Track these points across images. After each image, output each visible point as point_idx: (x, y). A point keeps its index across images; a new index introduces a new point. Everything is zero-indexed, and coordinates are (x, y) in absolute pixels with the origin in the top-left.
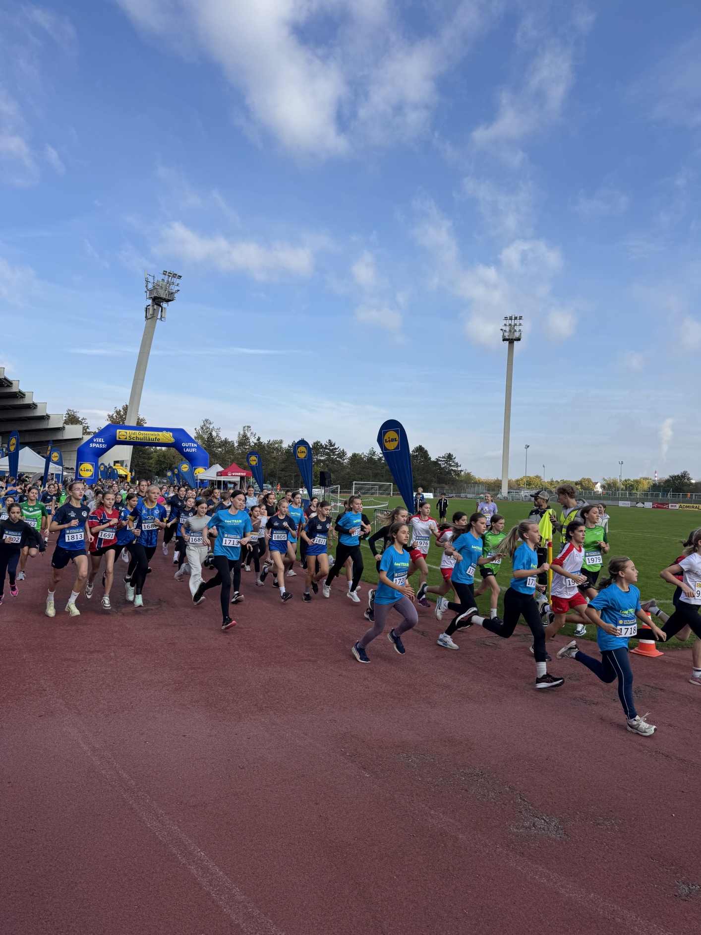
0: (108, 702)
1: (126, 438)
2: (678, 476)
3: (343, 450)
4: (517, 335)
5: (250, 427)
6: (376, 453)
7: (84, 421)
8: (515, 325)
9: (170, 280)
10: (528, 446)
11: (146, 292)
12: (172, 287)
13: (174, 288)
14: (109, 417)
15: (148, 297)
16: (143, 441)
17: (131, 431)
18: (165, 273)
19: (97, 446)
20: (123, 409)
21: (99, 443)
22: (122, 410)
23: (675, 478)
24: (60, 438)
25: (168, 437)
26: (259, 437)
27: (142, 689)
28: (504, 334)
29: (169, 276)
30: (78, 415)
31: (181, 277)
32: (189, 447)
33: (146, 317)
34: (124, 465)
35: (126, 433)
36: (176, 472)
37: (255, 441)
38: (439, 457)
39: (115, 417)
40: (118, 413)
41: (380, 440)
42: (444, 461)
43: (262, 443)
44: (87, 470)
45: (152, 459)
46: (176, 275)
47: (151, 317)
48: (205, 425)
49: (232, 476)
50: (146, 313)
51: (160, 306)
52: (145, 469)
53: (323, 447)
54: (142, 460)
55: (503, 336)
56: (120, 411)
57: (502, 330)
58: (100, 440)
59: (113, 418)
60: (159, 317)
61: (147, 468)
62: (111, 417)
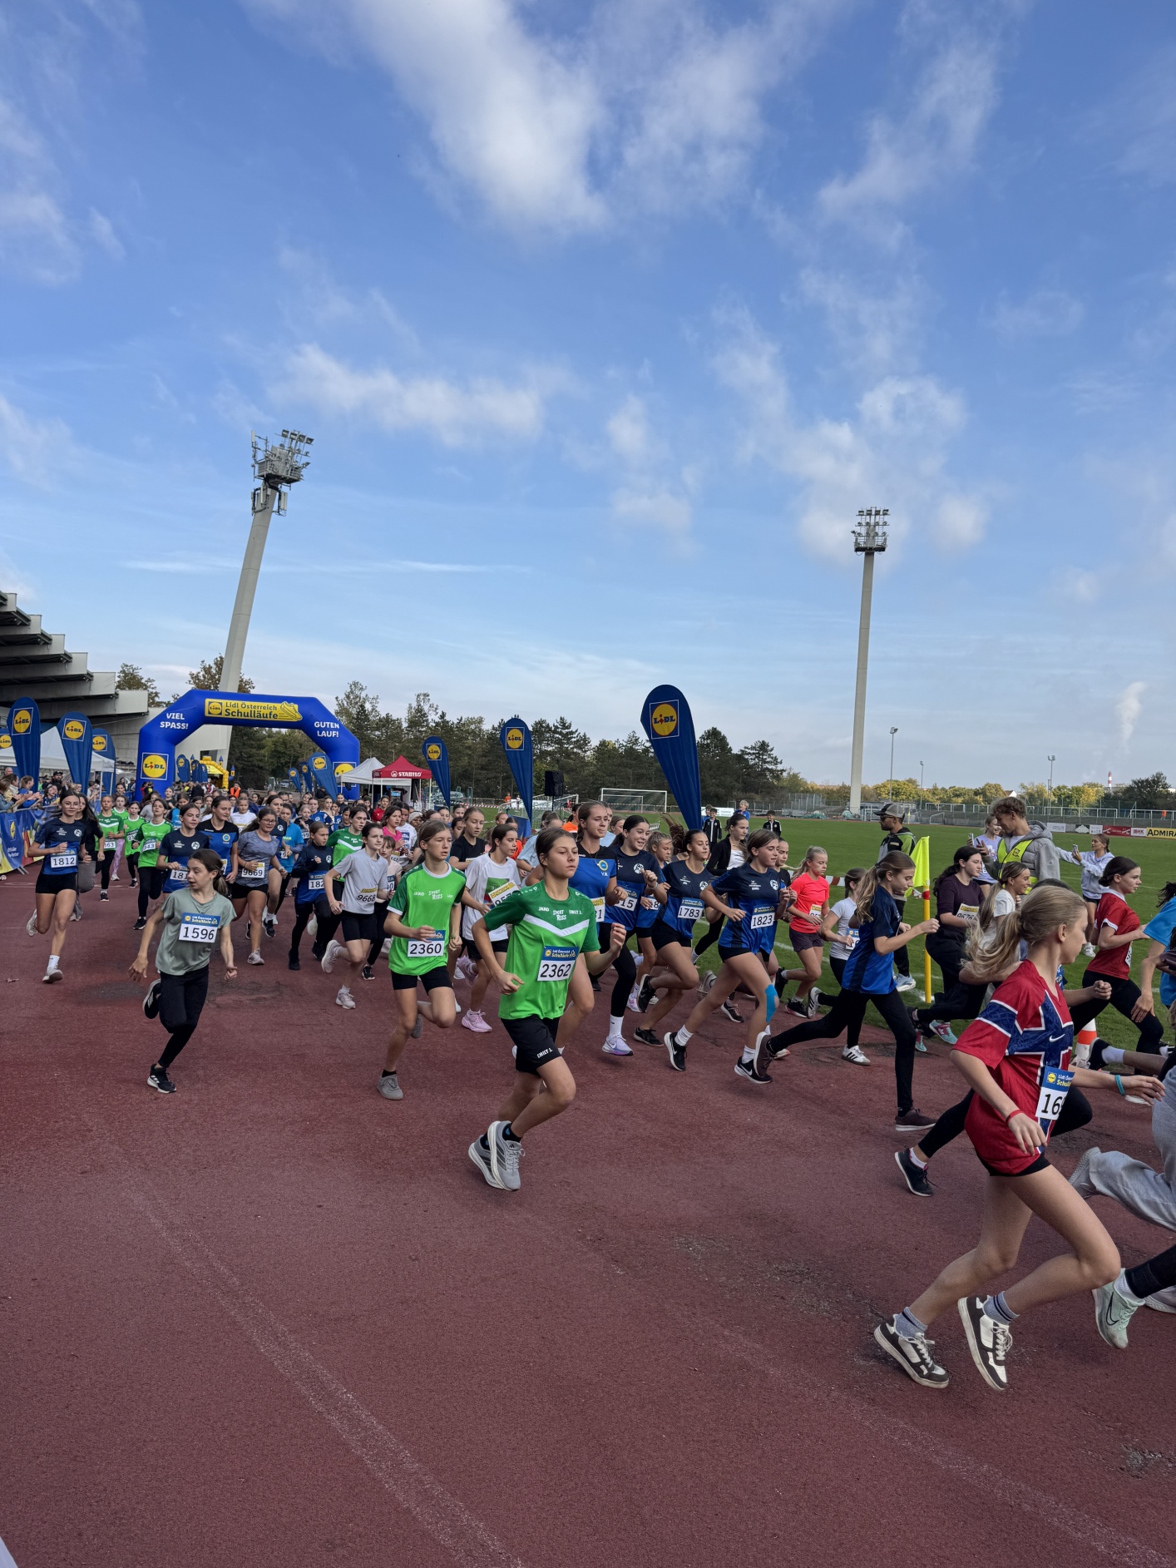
0: (194, 1151)
1: (221, 714)
2: (1147, 780)
3: (585, 736)
4: (879, 541)
5: (428, 696)
6: (640, 741)
7: (149, 684)
8: (877, 524)
9: (293, 446)
10: (896, 730)
11: (253, 466)
12: (297, 458)
13: (300, 460)
14: (192, 678)
15: (257, 474)
16: (249, 718)
17: (229, 702)
18: (285, 434)
19: (173, 725)
20: (216, 664)
21: (176, 721)
22: (214, 666)
23: (1141, 784)
24: (110, 712)
25: (291, 712)
26: (443, 713)
27: (250, 1129)
28: (857, 539)
29: (292, 439)
30: (140, 673)
31: (311, 440)
32: (326, 729)
33: (254, 508)
34: (218, 759)
35: (221, 704)
36: (305, 771)
37: (437, 720)
38: (746, 748)
39: (202, 678)
40: (207, 670)
41: (646, 719)
42: (754, 754)
43: (448, 722)
44: (156, 766)
45: (264, 747)
46: (304, 437)
47: (262, 509)
48: (352, 692)
49: (398, 777)
50: (254, 501)
51: (277, 489)
52: (252, 765)
53: (550, 729)
54: (248, 750)
55: (856, 543)
56: (210, 667)
57: (854, 532)
58: (177, 716)
59: (198, 679)
60: (275, 508)
61: (257, 763)
62: (195, 677)
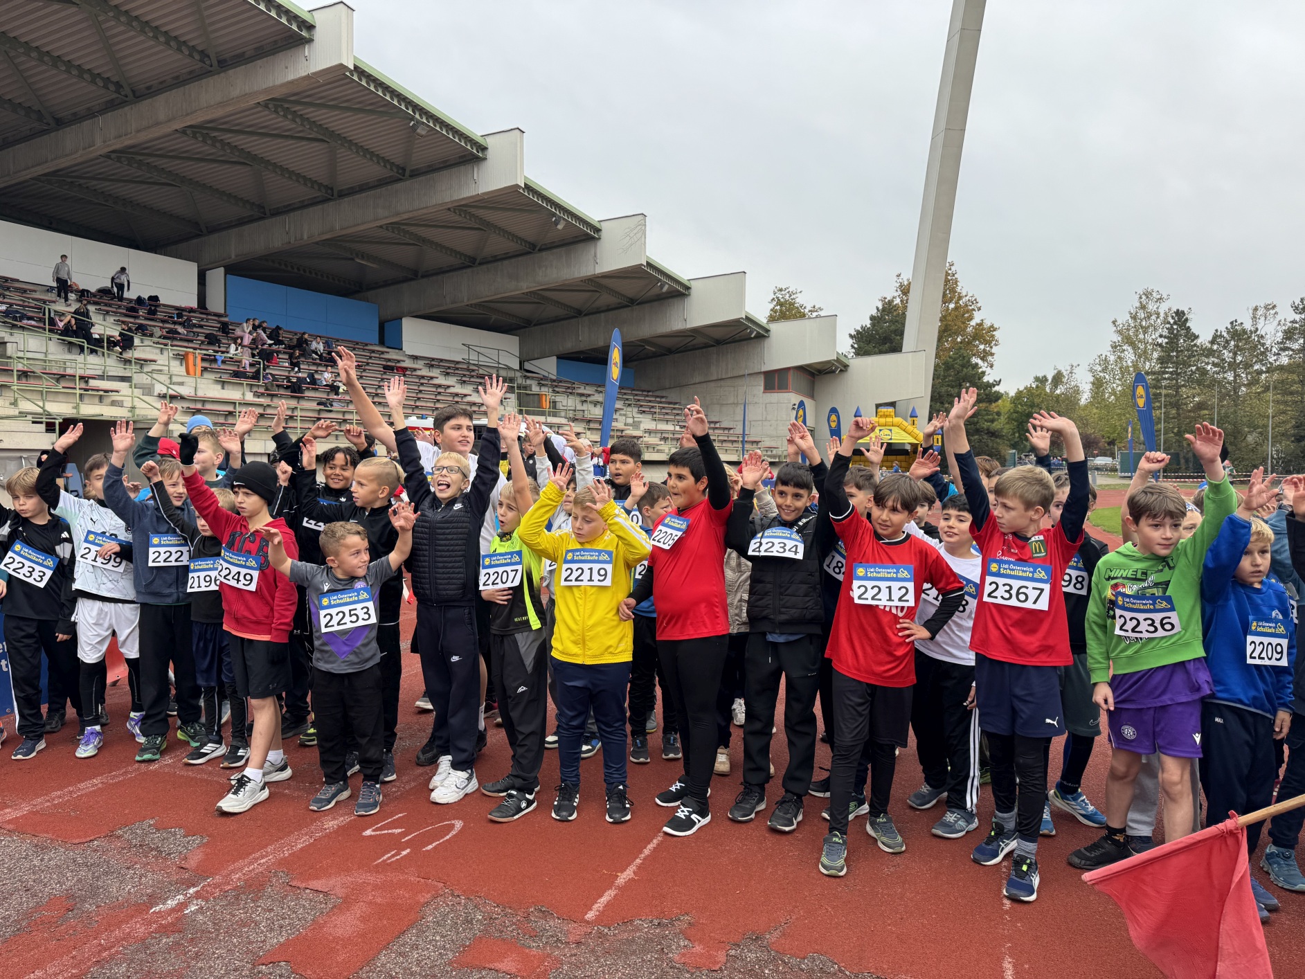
20: (897, 291)
30: (800, 300)
34: (909, 411)
48: (1143, 307)
56: (892, 298)
